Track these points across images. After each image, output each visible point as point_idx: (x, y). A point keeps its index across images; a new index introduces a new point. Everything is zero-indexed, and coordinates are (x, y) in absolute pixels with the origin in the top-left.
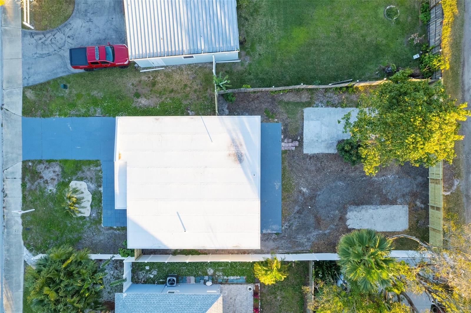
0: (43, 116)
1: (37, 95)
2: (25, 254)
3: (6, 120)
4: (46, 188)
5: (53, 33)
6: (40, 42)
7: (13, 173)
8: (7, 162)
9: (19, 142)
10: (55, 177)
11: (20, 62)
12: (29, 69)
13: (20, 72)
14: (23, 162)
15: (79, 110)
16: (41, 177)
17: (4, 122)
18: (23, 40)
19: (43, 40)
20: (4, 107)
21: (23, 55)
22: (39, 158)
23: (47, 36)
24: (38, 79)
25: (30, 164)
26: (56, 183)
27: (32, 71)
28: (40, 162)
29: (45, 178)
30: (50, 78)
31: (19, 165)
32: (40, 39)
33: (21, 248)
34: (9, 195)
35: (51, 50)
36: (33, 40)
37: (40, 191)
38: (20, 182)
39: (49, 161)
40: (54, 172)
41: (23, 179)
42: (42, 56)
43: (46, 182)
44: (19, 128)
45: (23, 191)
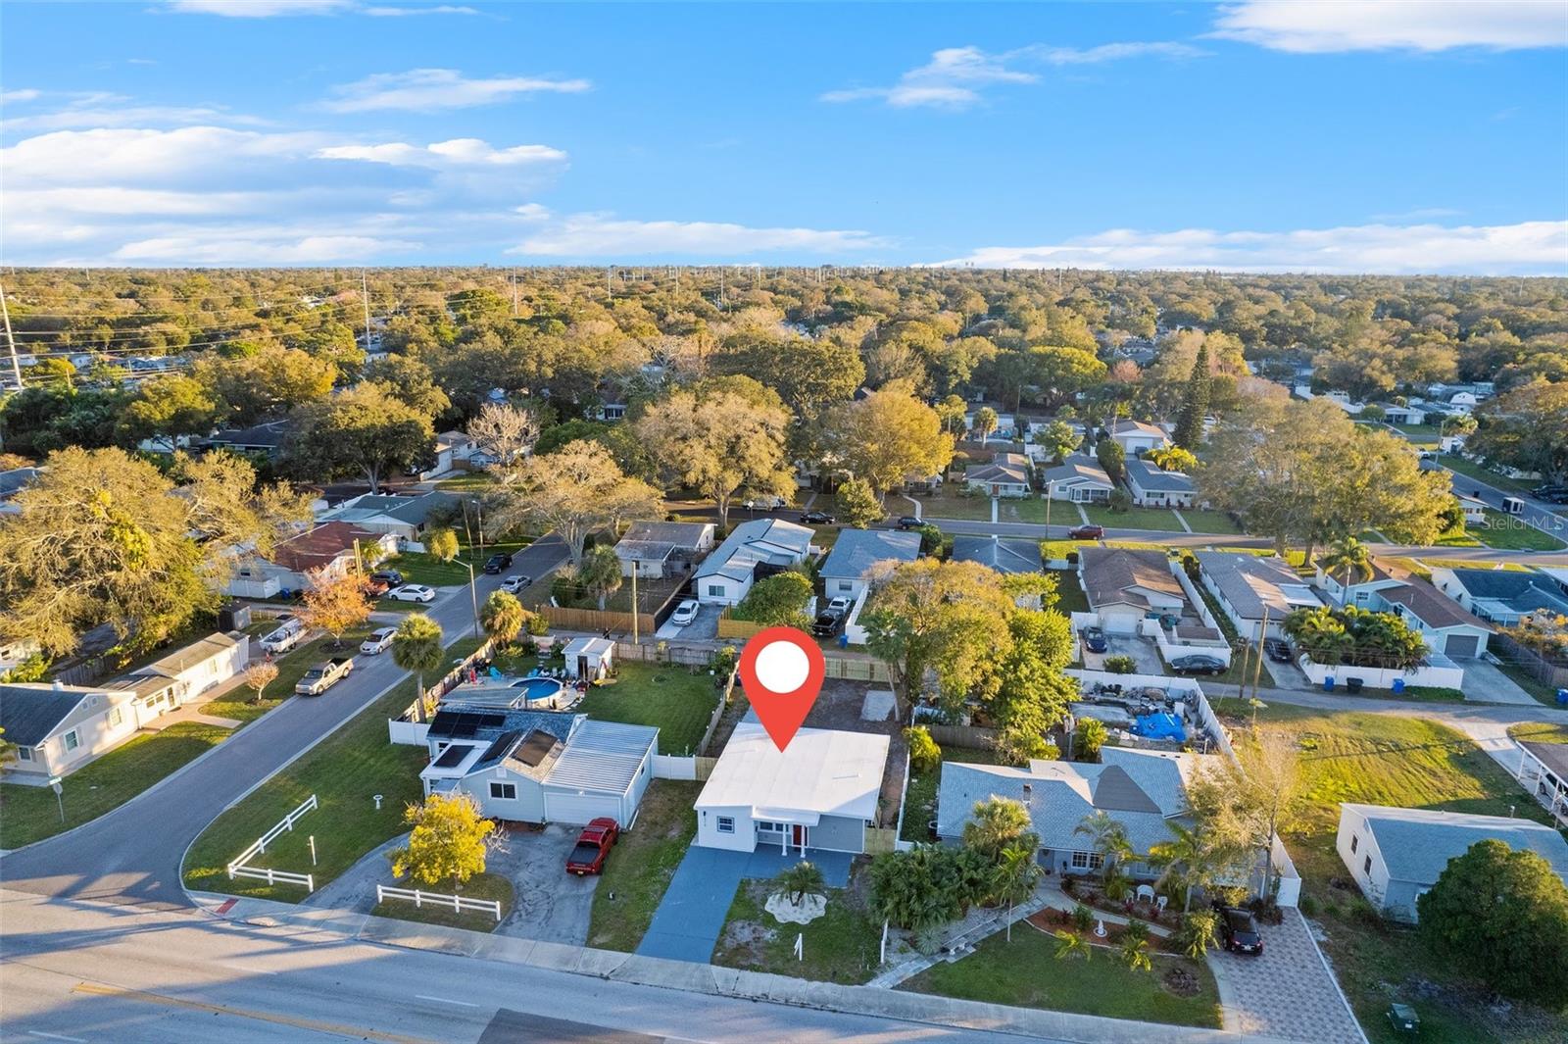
0: (645, 929)
1: (607, 931)
2: (880, 986)
3: (630, 976)
4: (767, 942)
5: (520, 900)
6: (524, 917)
7: (727, 980)
8: (703, 986)
9: (675, 965)
10: (752, 928)
11: (540, 944)
12: (559, 935)
13: (558, 947)
14: (712, 963)
15: (656, 892)
16: (748, 943)
17: (632, 980)
18: (510, 935)
19: (523, 913)
20: (605, 974)
21: (534, 939)
22: (713, 944)
23: (520, 907)
24: (582, 927)
25: (719, 954)
26: (762, 928)
27: (564, 932)
28: (720, 943)
29: (750, 939)
30: (588, 915)
31: (716, 969)
32: (520, 916)
33: (865, 990)
34: (766, 992)
35: (546, 907)
36: (517, 924)
37: (770, 948)
38: (747, 973)
39: (723, 932)
40: (743, 928)
41: (742, 968)
42: (547, 918)
43: (757, 939)
44: (654, 961)
45: (765, 971)
